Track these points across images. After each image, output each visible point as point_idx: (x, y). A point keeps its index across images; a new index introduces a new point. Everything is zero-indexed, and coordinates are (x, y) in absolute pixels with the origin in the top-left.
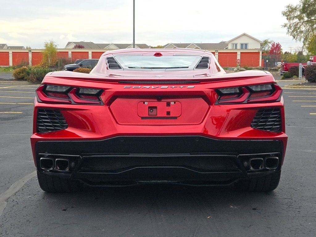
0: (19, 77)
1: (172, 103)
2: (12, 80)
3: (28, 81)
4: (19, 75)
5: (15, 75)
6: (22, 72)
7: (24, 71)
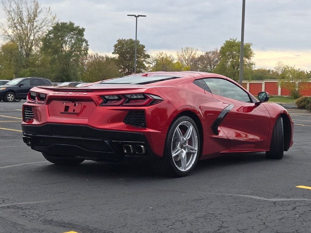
0: (301, 105)
1: (77, 104)
2: (294, 108)
3: (308, 110)
4: (301, 103)
5: (297, 103)
6: (304, 101)
7: (306, 100)
